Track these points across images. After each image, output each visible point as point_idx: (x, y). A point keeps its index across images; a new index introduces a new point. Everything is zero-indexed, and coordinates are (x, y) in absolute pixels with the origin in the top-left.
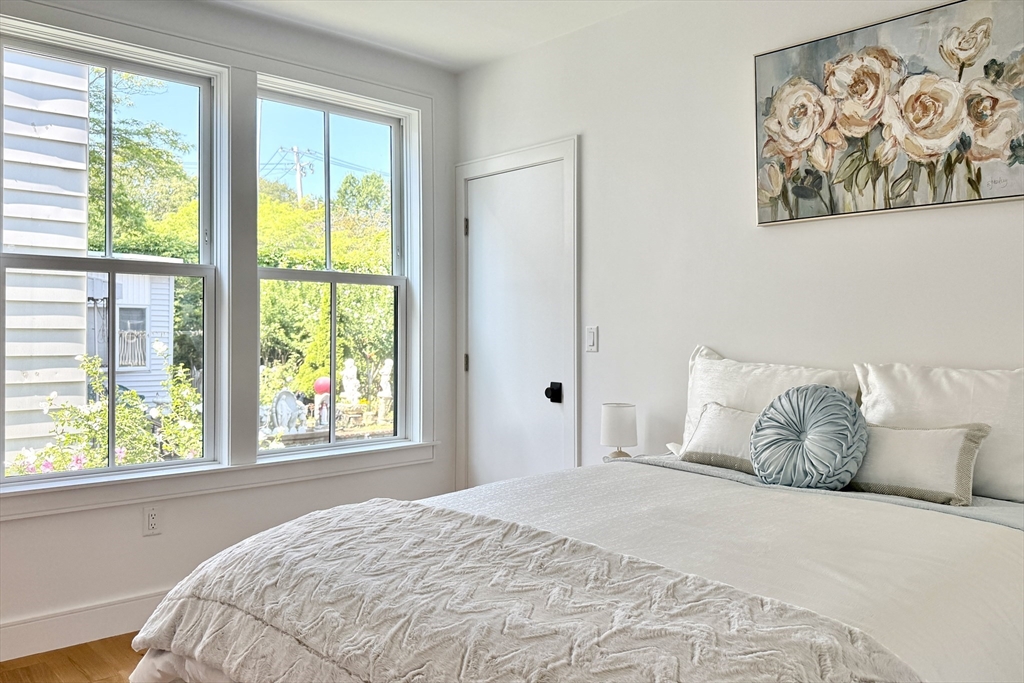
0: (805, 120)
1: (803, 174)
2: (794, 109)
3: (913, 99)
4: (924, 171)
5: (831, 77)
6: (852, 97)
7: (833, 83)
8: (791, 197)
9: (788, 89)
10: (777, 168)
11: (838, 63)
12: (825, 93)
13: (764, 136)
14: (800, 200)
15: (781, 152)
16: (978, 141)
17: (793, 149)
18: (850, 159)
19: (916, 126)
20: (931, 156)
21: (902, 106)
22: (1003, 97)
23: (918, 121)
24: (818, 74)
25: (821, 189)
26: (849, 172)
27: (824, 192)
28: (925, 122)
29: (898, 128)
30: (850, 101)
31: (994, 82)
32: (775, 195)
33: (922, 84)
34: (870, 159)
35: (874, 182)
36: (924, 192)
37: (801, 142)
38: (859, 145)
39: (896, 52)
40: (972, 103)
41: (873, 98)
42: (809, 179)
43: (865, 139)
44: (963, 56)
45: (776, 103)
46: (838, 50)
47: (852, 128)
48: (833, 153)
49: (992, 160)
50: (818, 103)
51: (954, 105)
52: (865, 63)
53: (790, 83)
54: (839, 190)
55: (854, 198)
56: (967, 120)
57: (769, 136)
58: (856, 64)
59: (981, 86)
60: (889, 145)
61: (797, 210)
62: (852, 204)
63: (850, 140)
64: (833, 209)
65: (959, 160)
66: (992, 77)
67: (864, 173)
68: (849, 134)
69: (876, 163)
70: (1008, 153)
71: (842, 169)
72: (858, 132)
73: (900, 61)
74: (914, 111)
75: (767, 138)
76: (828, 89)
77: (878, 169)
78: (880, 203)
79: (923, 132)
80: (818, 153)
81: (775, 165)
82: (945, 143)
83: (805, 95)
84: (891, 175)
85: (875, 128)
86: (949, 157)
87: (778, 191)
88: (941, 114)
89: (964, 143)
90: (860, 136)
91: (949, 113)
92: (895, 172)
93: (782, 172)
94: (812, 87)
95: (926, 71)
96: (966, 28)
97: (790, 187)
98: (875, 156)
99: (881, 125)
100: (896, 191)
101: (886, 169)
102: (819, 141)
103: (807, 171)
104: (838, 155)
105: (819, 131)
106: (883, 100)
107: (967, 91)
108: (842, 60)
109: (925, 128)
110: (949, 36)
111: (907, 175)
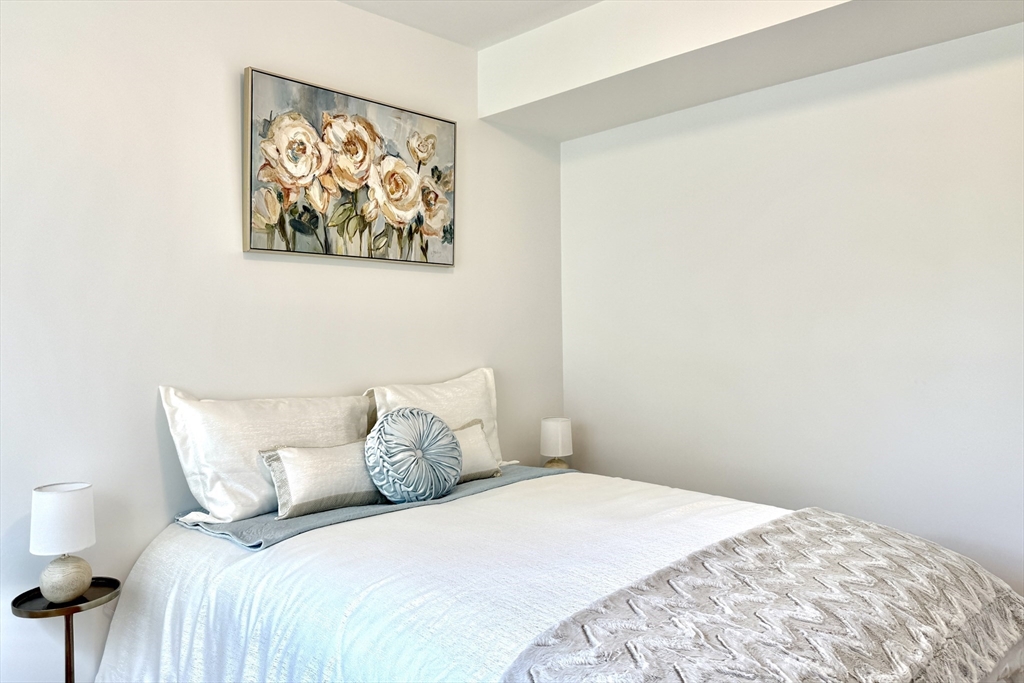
0: (303, 158)
1: (301, 209)
2: (294, 142)
3: (390, 175)
4: (395, 233)
5: (328, 128)
6: (346, 154)
7: (329, 133)
8: (289, 229)
9: (287, 121)
10: (275, 196)
11: (335, 117)
12: (323, 141)
13: (261, 158)
14: (298, 234)
15: (279, 181)
16: (427, 221)
17: (291, 181)
18: (342, 208)
19: (392, 196)
20: (400, 223)
21: (382, 177)
22: (441, 196)
23: (393, 193)
24: (317, 120)
25: (317, 227)
26: (342, 218)
27: (320, 231)
28: (397, 195)
29: (379, 194)
30: (344, 156)
31: (436, 182)
32: (272, 223)
33: (396, 165)
34: (359, 213)
35: (361, 232)
36: (394, 252)
37: (300, 178)
38: (350, 198)
39: (378, 130)
40: (425, 191)
41: (362, 161)
42: (306, 218)
43: (355, 194)
44: (421, 155)
45: (274, 128)
46: (335, 106)
47: (345, 181)
48: (328, 198)
49: (434, 236)
50: (316, 146)
51: (414, 191)
52: (357, 129)
53: (289, 114)
54: (333, 233)
55: (345, 243)
56: (422, 203)
57: (266, 160)
58: (349, 126)
59: (430, 183)
60: (372, 205)
61: (294, 243)
62: (344, 248)
63: (343, 191)
64: (327, 249)
65: (416, 231)
66: (436, 179)
67: (353, 223)
68: (342, 186)
69: (363, 217)
70: (442, 234)
71: (336, 215)
72: (351, 187)
73: (382, 140)
74: (390, 184)
75: (264, 162)
76: (325, 137)
77: (365, 224)
78: (365, 253)
79: (395, 203)
80: (315, 192)
81: (272, 192)
82: (408, 216)
83: (304, 134)
84: (373, 231)
85: (362, 187)
86: (411, 227)
87: (275, 219)
88: (407, 193)
89: (419, 220)
90: (351, 190)
91: (411, 194)
92: (377, 228)
93: (280, 201)
94: (311, 129)
95: (398, 156)
96: (423, 136)
97: (287, 218)
98: (362, 211)
99: (367, 186)
100: (377, 245)
101: (370, 224)
102: (316, 182)
103: (304, 207)
104: (333, 201)
105: (317, 173)
106: (369, 166)
107: (422, 182)
108: (338, 116)
109: (397, 200)
110: (413, 136)
111: (384, 234)
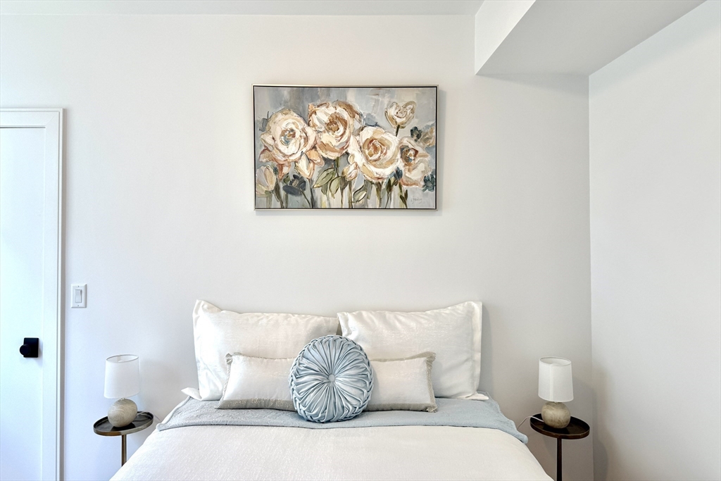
0: (293, 141)
1: (292, 178)
2: (286, 131)
3: (368, 141)
4: (374, 188)
5: (313, 115)
6: (328, 132)
7: (314, 118)
8: (283, 193)
9: (280, 116)
10: (272, 171)
11: (318, 106)
12: (309, 125)
13: (261, 146)
14: (289, 196)
15: (275, 160)
16: (406, 174)
17: (284, 159)
18: (325, 173)
19: (370, 158)
20: (379, 178)
21: (361, 144)
22: (421, 151)
23: (371, 156)
24: (304, 111)
25: (305, 189)
26: (325, 181)
27: (307, 192)
28: (375, 157)
29: (358, 158)
30: (327, 134)
31: (416, 141)
32: (270, 190)
33: (374, 133)
34: (340, 175)
35: (342, 190)
36: (374, 201)
37: (291, 156)
38: (331, 165)
39: (357, 108)
40: (404, 150)
41: (342, 135)
42: (295, 183)
43: (336, 161)
44: (399, 120)
45: (271, 124)
46: (319, 97)
47: (328, 152)
48: (314, 167)
49: (414, 186)
50: (303, 130)
51: (393, 150)
52: (337, 111)
53: (281, 111)
54: (318, 192)
55: (328, 199)
56: (400, 160)
57: (265, 146)
58: (331, 110)
59: (409, 142)
60: (352, 167)
61: (287, 202)
62: (327, 203)
63: (326, 160)
64: (313, 205)
65: (395, 183)
66: (415, 138)
67: (335, 184)
68: (325, 156)
69: (343, 178)
70: (423, 183)
71: (321, 178)
72: (332, 156)
73: (361, 115)
74: (369, 149)
75: (263, 148)
76: (311, 123)
77: (345, 182)
78: (346, 204)
79: (374, 163)
80: (303, 164)
81: (270, 168)
82: (387, 172)
83: (294, 123)
84: (353, 187)
85: (343, 155)
86: (389, 181)
87: (272, 187)
88: (385, 154)
89: (398, 174)
90: (333, 158)
91: (390, 154)
92: (357, 185)
93: (276, 174)
94: (299, 118)
95: (376, 125)
96: (401, 104)
97: (281, 185)
98: (343, 173)
99: (347, 154)
100: (356, 198)
101: (350, 183)
102: (304, 157)
103: (294, 176)
104: (317, 169)
105: (304, 150)
106: (349, 138)
107: (400, 143)
108: (321, 105)
109: (375, 161)
110: (391, 107)
111: (364, 188)
